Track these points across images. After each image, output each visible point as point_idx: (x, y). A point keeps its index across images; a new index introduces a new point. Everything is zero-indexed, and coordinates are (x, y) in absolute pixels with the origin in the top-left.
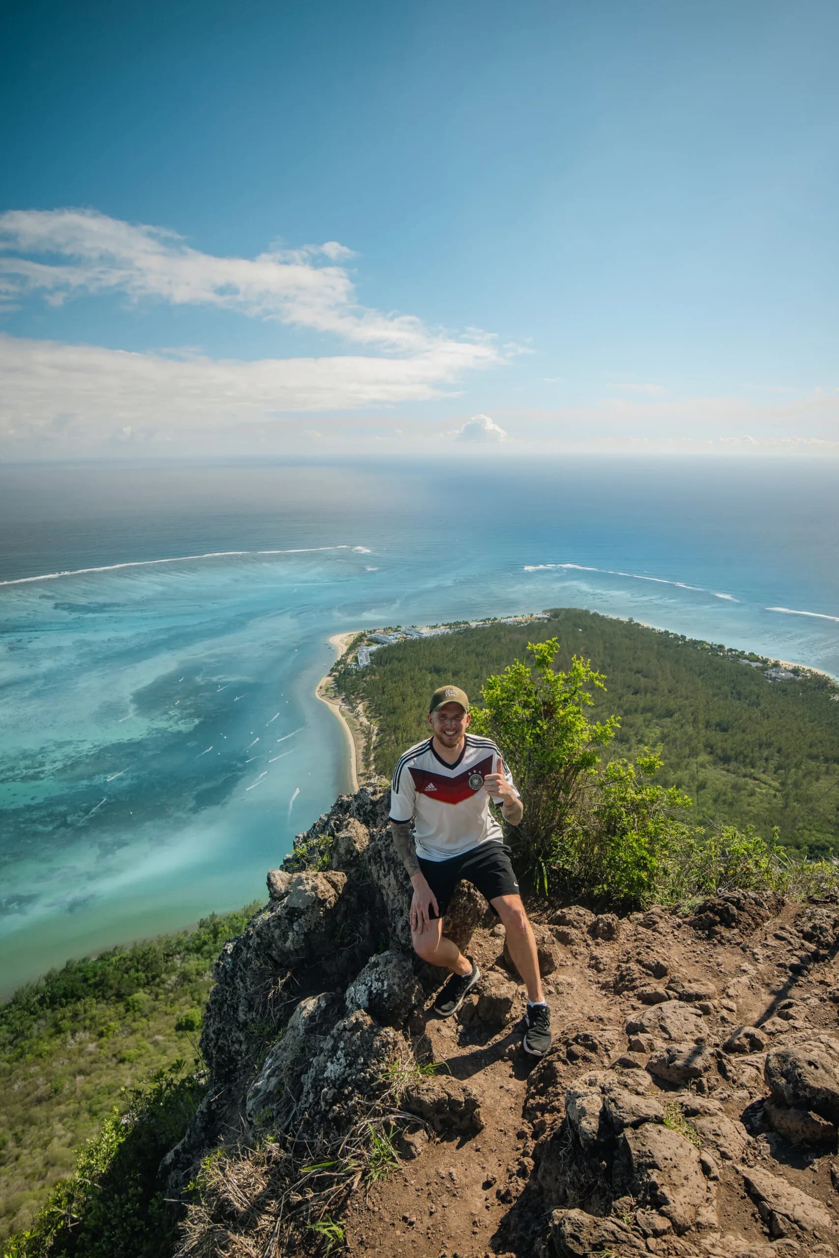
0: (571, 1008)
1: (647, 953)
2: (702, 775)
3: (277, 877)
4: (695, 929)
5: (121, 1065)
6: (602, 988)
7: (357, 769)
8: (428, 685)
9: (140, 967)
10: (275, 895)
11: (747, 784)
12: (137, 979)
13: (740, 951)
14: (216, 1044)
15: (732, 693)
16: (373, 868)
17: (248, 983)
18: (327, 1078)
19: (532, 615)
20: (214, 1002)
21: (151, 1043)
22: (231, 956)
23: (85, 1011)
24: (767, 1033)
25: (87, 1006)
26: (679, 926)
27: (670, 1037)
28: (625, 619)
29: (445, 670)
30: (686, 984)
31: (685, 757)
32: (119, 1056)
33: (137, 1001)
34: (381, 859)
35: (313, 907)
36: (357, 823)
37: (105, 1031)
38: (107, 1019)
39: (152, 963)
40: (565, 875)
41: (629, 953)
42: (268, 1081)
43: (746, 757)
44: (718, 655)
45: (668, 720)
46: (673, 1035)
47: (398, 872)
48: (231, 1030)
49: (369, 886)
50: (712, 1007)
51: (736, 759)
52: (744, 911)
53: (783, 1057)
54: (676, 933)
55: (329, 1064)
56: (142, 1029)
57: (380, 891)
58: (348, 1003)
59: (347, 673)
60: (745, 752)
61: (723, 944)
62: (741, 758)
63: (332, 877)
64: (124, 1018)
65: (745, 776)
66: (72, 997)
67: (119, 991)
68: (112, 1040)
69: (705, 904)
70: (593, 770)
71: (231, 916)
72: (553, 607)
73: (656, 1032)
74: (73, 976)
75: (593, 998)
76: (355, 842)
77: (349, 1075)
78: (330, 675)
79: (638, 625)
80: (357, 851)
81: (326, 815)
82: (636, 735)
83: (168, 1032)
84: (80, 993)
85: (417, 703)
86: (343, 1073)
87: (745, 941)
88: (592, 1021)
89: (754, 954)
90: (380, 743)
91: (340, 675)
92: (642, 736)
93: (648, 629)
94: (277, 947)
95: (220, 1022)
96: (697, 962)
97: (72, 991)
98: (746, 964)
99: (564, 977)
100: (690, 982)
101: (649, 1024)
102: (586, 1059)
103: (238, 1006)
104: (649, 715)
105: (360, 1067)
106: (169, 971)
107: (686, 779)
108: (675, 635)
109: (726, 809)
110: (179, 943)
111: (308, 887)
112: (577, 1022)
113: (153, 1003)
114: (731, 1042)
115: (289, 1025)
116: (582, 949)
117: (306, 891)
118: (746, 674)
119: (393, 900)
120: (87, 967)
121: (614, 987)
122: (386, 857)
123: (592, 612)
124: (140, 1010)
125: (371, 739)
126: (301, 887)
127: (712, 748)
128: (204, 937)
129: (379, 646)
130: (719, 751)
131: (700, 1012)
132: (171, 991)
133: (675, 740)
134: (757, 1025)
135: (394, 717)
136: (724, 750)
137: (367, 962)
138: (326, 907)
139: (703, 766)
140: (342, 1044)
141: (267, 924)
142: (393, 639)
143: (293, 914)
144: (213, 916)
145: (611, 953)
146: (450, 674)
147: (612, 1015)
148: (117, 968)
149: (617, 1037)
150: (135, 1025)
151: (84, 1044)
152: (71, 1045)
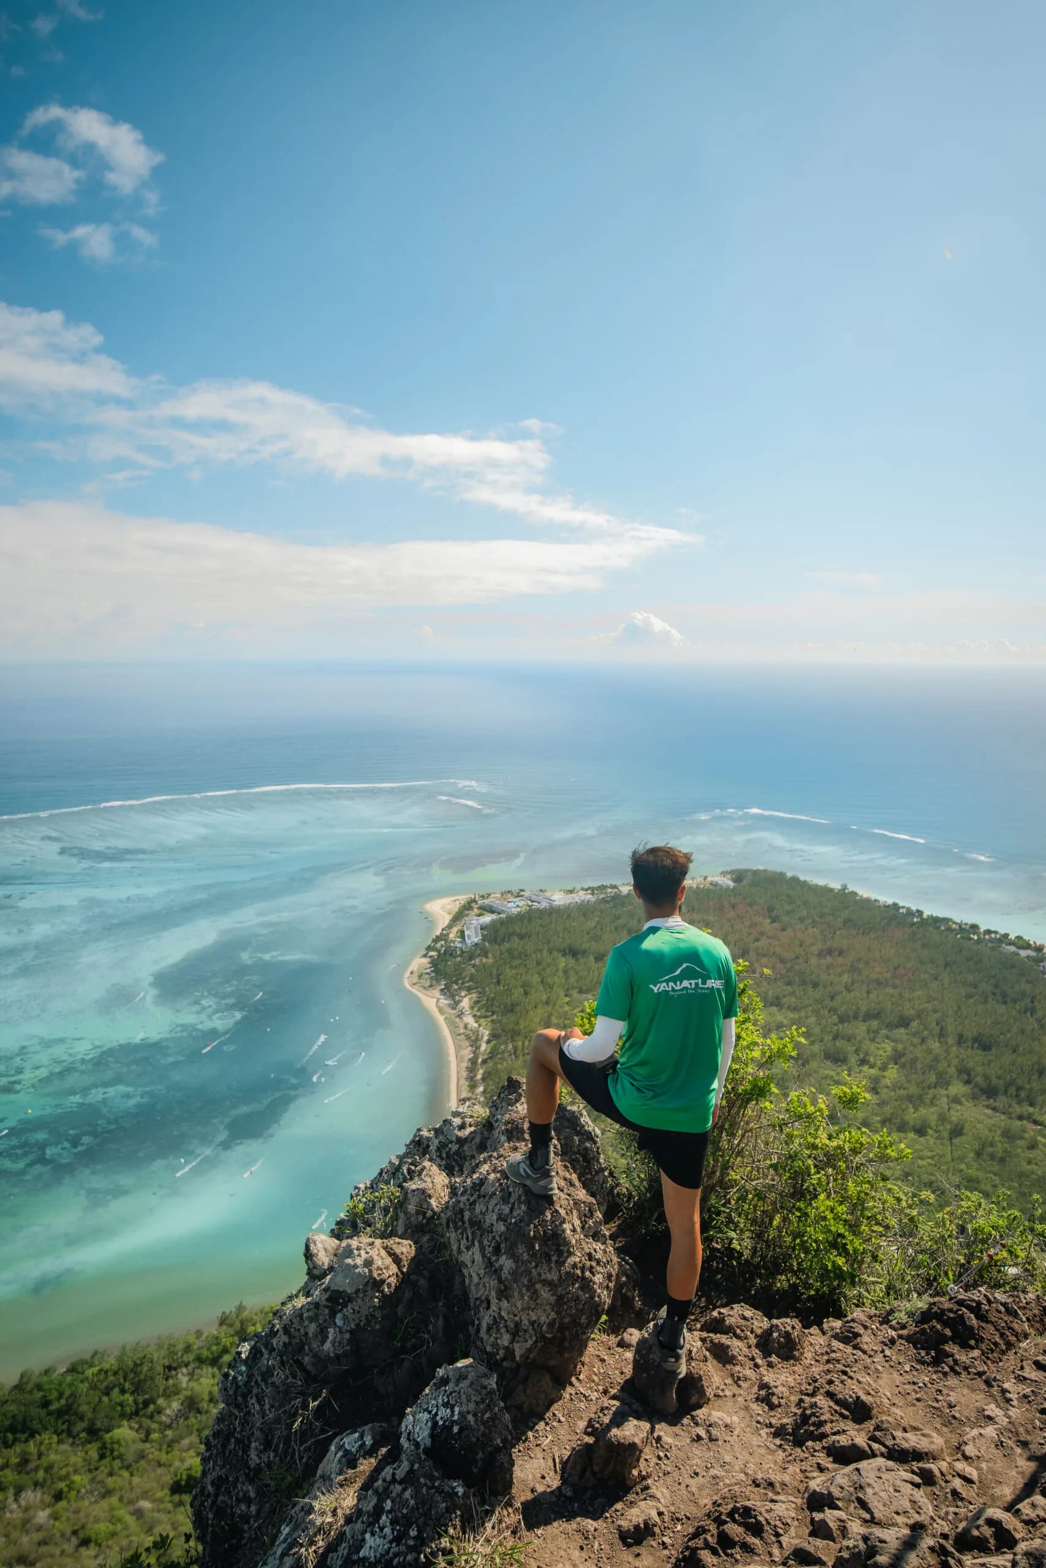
0: (729, 1464)
1: (842, 1382)
2: (956, 1114)
3: (319, 1245)
4: (915, 1347)
5: (84, 1551)
6: (776, 1435)
7: (458, 1092)
8: (561, 974)
9: (127, 1385)
10: (316, 1272)
11: (1024, 1131)
12: (121, 1405)
13: (983, 1386)
14: (214, 1502)
15: (994, 994)
16: (452, 1236)
17: (267, 1406)
18: (365, 1559)
19: (705, 878)
20: (216, 1434)
21: (132, 1514)
22: (245, 1362)
23: (40, 1456)
24: (1023, 1521)
25: (43, 1448)
26: (893, 1342)
27: (873, 1517)
28: (836, 886)
29: (585, 953)
30: (899, 1434)
31: (929, 1087)
32: (81, 1535)
33: (118, 1442)
34: (464, 1223)
35: (365, 1291)
36: (435, 1168)
37: (65, 1489)
38: (71, 1469)
39: (145, 1380)
40: (733, 1257)
41: (816, 1381)
42: (281, 1563)
43: (1019, 1089)
44: (970, 939)
45: (902, 1030)
46: (878, 1515)
47: (485, 1242)
48: (237, 1479)
49: (447, 1262)
50: (937, 1473)
51: (1006, 1092)
52: (987, 1322)
53: (1036, 1558)
54: (888, 1352)
55: (368, 1536)
56: (121, 1489)
57: (461, 1271)
58: (403, 1440)
59: (449, 953)
60: (1019, 1082)
61: (958, 1374)
62: (1012, 1090)
63: (394, 1247)
64: (97, 1469)
65: (1020, 1118)
66: (23, 1432)
67: (92, 1423)
68: (74, 1505)
69: (930, 1309)
70: (767, 1104)
71: (267, 1309)
72: (734, 867)
73: (852, 1509)
74: (27, 1396)
75: (763, 1451)
76: (430, 1197)
77: (396, 1555)
78: (425, 956)
79: (855, 894)
80: (433, 1210)
81: (398, 1157)
82: (857, 1051)
83: (159, 1494)
84: (35, 1425)
85: (544, 998)
86: (388, 1552)
87: (992, 1371)
88: (758, 1486)
89: (1004, 1391)
90: (492, 1055)
91: (439, 954)
92: (867, 1054)
93: (868, 900)
94: (310, 1350)
95: (223, 1467)
96: (918, 1400)
97: (25, 1421)
98: (993, 1406)
99: (720, 1414)
100: (905, 1430)
101: (841, 1495)
102: (747, 1548)
103: (250, 1442)
104: (875, 1024)
105: (411, 1542)
106: (168, 1394)
107: (933, 1119)
108: (908, 909)
109: (996, 1168)
110: (188, 1349)
111: (359, 1261)
112: (736, 1488)
113: (141, 1446)
114: (966, 1531)
115: (319, 1472)
116: (748, 1372)
117: (356, 1266)
118: (1013, 966)
119: (477, 1285)
120: (51, 1382)
121: (793, 1434)
122: (470, 1220)
123: (789, 875)
124: (120, 1457)
125: (478, 1048)
126: (349, 1261)
127: (969, 1075)
128: (226, 1341)
129: (494, 916)
130: (979, 1079)
131: (917, 1480)
132: (169, 1427)
133: (914, 1061)
134: (1010, 1508)
135: (512, 1018)
136: (986, 1077)
137: (433, 1377)
138: (382, 1292)
139: (956, 1100)
140: (388, 1505)
141: (299, 1314)
142: (515, 907)
143: (336, 1300)
144: (240, 1308)
145: (790, 1379)
146: (592, 958)
147: (787, 1478)
148: (93, 1387)
149: (793, 1515)
150: (110, 1482)
151: (31, 1512)
152: (11, 1512)
